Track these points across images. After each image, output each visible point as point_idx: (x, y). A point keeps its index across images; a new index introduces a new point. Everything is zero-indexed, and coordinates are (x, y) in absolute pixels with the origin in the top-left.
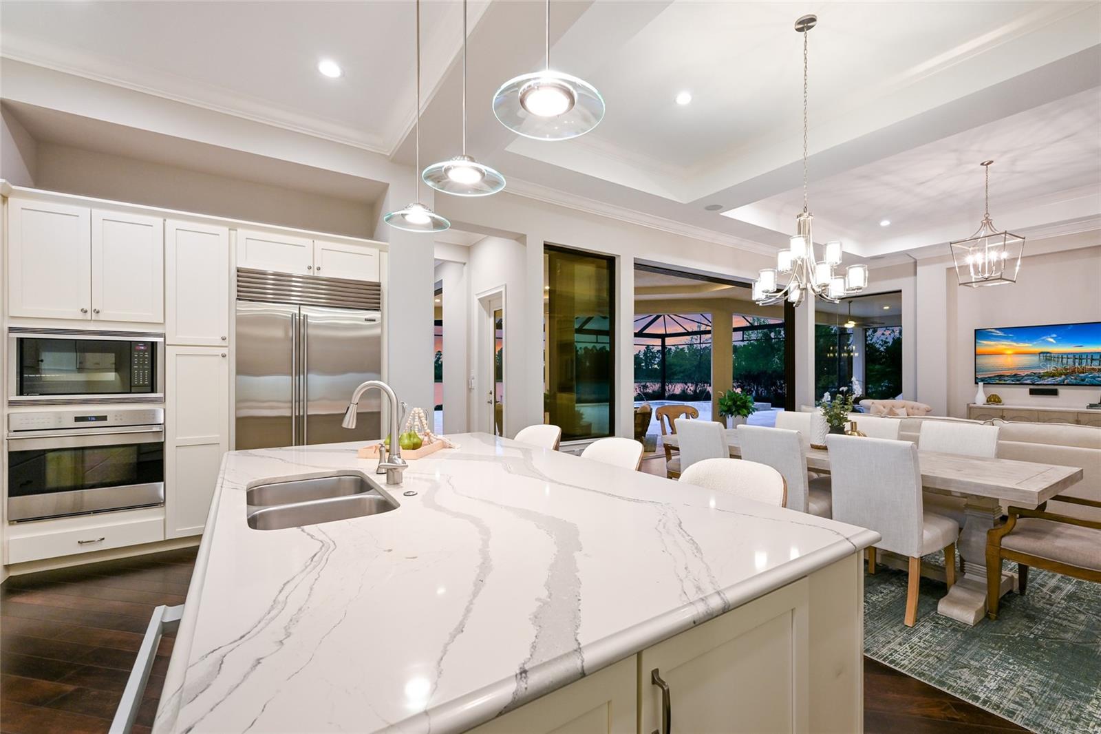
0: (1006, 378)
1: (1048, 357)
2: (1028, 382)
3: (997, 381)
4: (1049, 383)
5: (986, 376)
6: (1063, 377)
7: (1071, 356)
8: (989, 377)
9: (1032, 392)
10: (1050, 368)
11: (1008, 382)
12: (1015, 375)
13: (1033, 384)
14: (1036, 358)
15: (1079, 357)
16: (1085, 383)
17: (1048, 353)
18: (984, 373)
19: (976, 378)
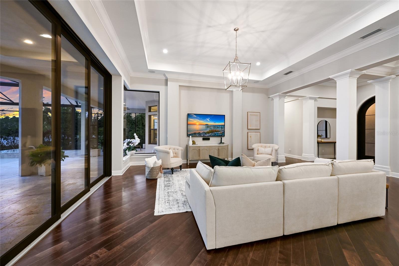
0: (197, 134)
1: (207, 126)
2: (202, 135)
3: (194, 135)
4: (208, 136)
5: (191, 133)
6: (211, 133)
7: (213, 126)
8: (192, 134)
9: (204, 139)
10: (208, 130)
11: (197, 136)
12: (199, 133)
13: (204, 136)
14: (204, 126)
15: (215, 126)
16: (216, 135)
17: (208, 125)
18: (191, 132)
19: (188, 134)
